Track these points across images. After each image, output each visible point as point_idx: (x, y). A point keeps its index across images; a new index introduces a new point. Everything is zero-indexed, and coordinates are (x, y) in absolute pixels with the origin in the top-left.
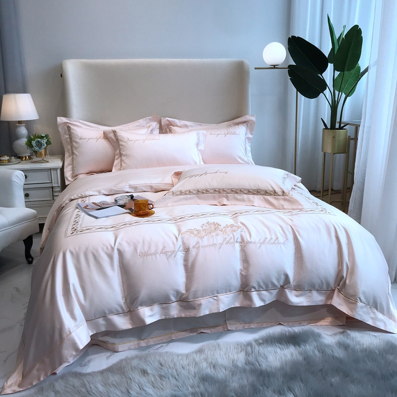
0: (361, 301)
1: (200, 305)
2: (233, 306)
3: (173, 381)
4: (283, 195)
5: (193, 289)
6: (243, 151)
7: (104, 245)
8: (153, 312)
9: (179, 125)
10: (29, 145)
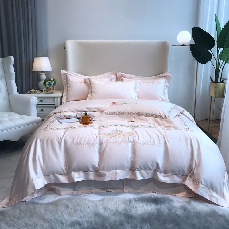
0: (202, 184)
1: (105, 175)
2: (125, 178)
3: (80, 213)
4: (165, 118)
5: (102, 166)
6: (163, 93)
7: (57, 137)
8: (80, 176)
9: (127, 77)
10: (44, 84)
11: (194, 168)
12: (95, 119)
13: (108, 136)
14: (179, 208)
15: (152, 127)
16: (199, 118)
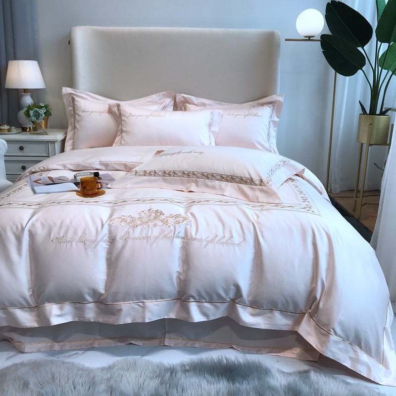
0: (336, 334)
1: (120, 310)
2: (166, 317)
4: (260, 185)
5: (113, 290)
6: (265, 136)
7: (14, 224)
8: (63, 312)
9: (196, 103)
10: (26, 115)
11: (318, 297)
12: (112, 185)
13: (129, 223)
14: (282, 393)
15: (231, 205)
16: (336, 188)
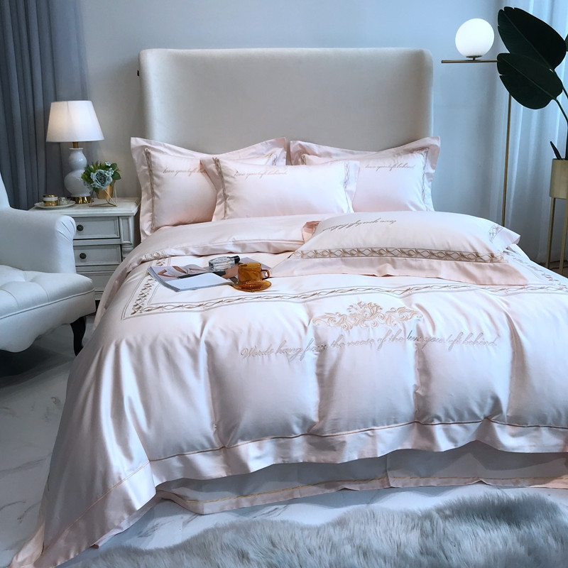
1: (343, 443)
2: (399, 448)
4: (492, 261)
6: (420, 195)
7: (184, 334)
8: (263, 452)
9: (317, 153)
10: (86, 179)
